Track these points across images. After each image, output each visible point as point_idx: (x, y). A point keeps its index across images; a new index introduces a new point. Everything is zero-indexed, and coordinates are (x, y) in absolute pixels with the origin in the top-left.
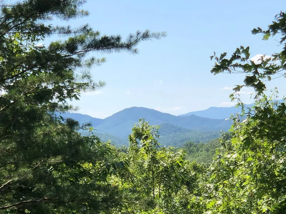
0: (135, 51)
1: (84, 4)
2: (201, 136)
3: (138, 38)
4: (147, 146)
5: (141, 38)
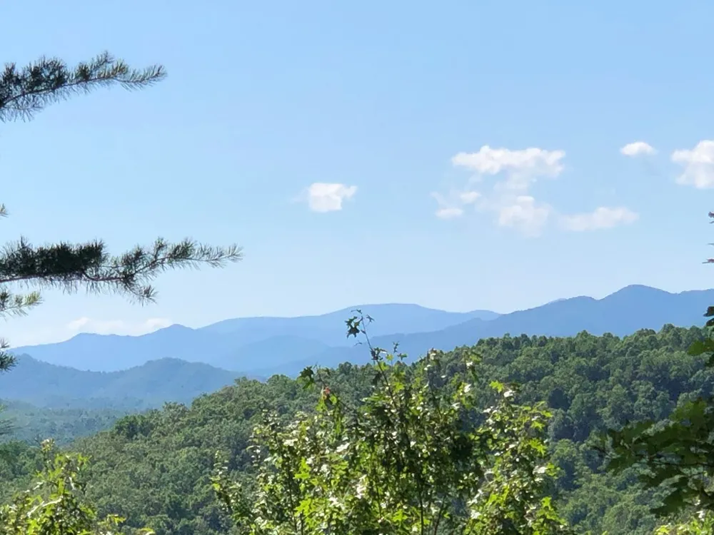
0: (147, 293)
2: (48, 423)
3: (159, 258)
4: (48, 514)
5: (166, 260)
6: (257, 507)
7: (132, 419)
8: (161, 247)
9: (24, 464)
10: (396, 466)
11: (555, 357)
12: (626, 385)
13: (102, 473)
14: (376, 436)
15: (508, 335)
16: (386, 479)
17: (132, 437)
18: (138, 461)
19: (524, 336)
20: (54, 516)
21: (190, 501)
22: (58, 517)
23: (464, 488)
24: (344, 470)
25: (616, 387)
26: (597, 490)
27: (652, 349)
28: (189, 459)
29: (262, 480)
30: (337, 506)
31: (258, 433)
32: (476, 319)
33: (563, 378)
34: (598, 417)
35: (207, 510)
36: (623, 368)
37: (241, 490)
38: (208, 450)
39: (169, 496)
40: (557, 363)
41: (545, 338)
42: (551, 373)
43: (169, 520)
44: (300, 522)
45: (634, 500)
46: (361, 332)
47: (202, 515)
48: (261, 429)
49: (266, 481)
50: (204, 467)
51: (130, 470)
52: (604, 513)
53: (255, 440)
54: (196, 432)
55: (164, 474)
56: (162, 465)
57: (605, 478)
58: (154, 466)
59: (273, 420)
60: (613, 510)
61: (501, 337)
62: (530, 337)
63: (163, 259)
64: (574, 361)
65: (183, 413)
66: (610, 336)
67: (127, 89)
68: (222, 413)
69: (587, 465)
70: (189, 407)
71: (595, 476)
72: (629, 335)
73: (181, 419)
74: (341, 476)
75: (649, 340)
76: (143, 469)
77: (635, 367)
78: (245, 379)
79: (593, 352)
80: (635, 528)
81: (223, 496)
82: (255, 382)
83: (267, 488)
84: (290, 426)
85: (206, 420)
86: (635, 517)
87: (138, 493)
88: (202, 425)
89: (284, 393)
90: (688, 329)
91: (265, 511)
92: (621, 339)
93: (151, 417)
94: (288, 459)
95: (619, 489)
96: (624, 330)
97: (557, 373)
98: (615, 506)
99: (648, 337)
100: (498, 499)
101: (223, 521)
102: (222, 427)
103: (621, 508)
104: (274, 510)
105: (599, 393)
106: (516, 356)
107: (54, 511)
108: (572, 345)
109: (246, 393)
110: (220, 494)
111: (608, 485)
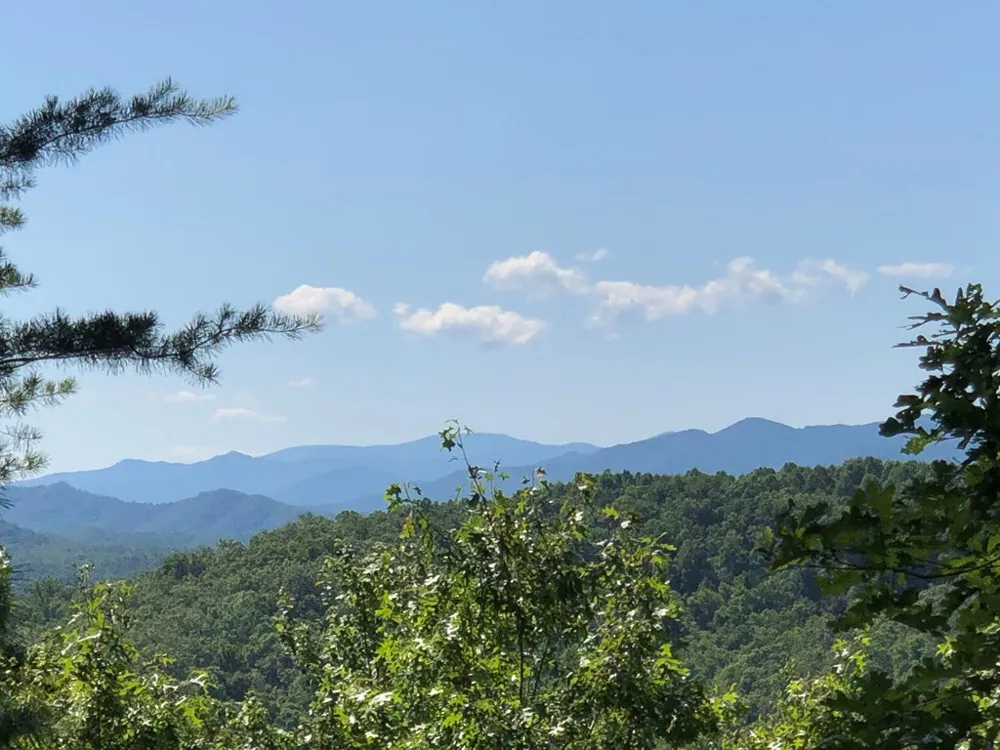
0: (209, 373)
1: (24, 191)
3: (224, 328)
4: (85, 651)
5: (233, 331)
6: (326, 652)
7: (181, 558)
8: (226, 315)
9: (59, 606)
10: (493, 604)
11: (661, 497)
12: (742, 530)
13: (146, 617)
14: (472, 567)
15: (608, 470)
16: (481, 619)
17: (181, 578)
18: (188, 605)
19: (627, 473)
20: (91, 654)
21: (244, 652)
22: (97, 655)
23: (572, 631)
24: (433, 607)
25: (729, 532)
26: (706, 649)
27: (771, 491)
28: (244, 604)
29: (333, 620)
30: (424, 649)
31: (329, 565)
32: (572, 452)
33: (670, 522)
34: (709, 566)
35: (265, 662)
36: (738, 510)
37: (308, 633)
38: (267, 594)
39: (221, 645)
40: (664, 505)
41: (650, 476)
42: (657, 515)
43: (222, 672)
44: (375, 670)
45: (747, 661)
46: (456, 445)
47: (259, 668)
48: (332, 562)
49: (337, 622)
50: (261, 613)
51: (178, 615)
52: (713, 675)
53: (325, 575)
54: (254, 573)
55: (218, 620)
56: (215, 612)
57: (715, 636)
58: (205, 611)
59: (347, 552)
60: (724, 671)
61: (601, 473)
62: (633, 473)
63: (230, 330)
64: (682, 503)
65: (240, 552)
66: (723, 473)
67: (193, 124)
68: (284, 553)
69: (696, 621)
70: (246, 545)
71: (703, 633)
72: (745, 475)
73: (237, 559)
74: (429, 613)
75: (767, 480)
76: (192, 614)
77: (753, 510)
78: (310, 514)
79: (704, 493)
80: (748, 693)
81: (287, 638)
82: (322, 518)
83: (338, 631)
84: (367, 558)
85: (265, 560)
86: (748, 680)
87: (187, 642)
88: (261, 566)
89: (354, 532)
90: (813, 468)
91: (335, 657)
92: (737, 478)
93: (204, 556)
94: (364, 597)
95: (730, 648)
96: (740, 468)
97: (664, 515)
98: (726, 668)
99: (767, 477)
100: (611, 644)
101: (283, 676)
102: (283, 569)
103: (733, 669)
104: (346, 656)
105: (710, 540)
106: (618, 495)
107: (92, 648)
108: (680, 483)
109: (312, 530)
110: (283, 637)
111: (719, 643)
